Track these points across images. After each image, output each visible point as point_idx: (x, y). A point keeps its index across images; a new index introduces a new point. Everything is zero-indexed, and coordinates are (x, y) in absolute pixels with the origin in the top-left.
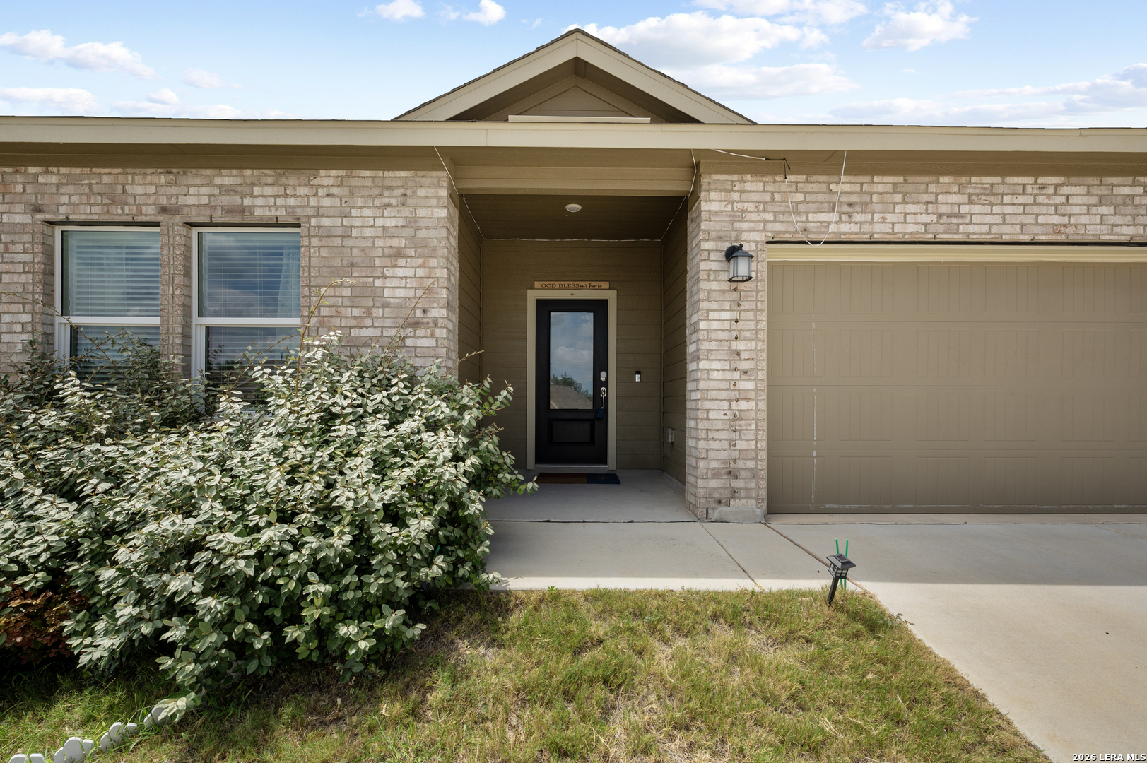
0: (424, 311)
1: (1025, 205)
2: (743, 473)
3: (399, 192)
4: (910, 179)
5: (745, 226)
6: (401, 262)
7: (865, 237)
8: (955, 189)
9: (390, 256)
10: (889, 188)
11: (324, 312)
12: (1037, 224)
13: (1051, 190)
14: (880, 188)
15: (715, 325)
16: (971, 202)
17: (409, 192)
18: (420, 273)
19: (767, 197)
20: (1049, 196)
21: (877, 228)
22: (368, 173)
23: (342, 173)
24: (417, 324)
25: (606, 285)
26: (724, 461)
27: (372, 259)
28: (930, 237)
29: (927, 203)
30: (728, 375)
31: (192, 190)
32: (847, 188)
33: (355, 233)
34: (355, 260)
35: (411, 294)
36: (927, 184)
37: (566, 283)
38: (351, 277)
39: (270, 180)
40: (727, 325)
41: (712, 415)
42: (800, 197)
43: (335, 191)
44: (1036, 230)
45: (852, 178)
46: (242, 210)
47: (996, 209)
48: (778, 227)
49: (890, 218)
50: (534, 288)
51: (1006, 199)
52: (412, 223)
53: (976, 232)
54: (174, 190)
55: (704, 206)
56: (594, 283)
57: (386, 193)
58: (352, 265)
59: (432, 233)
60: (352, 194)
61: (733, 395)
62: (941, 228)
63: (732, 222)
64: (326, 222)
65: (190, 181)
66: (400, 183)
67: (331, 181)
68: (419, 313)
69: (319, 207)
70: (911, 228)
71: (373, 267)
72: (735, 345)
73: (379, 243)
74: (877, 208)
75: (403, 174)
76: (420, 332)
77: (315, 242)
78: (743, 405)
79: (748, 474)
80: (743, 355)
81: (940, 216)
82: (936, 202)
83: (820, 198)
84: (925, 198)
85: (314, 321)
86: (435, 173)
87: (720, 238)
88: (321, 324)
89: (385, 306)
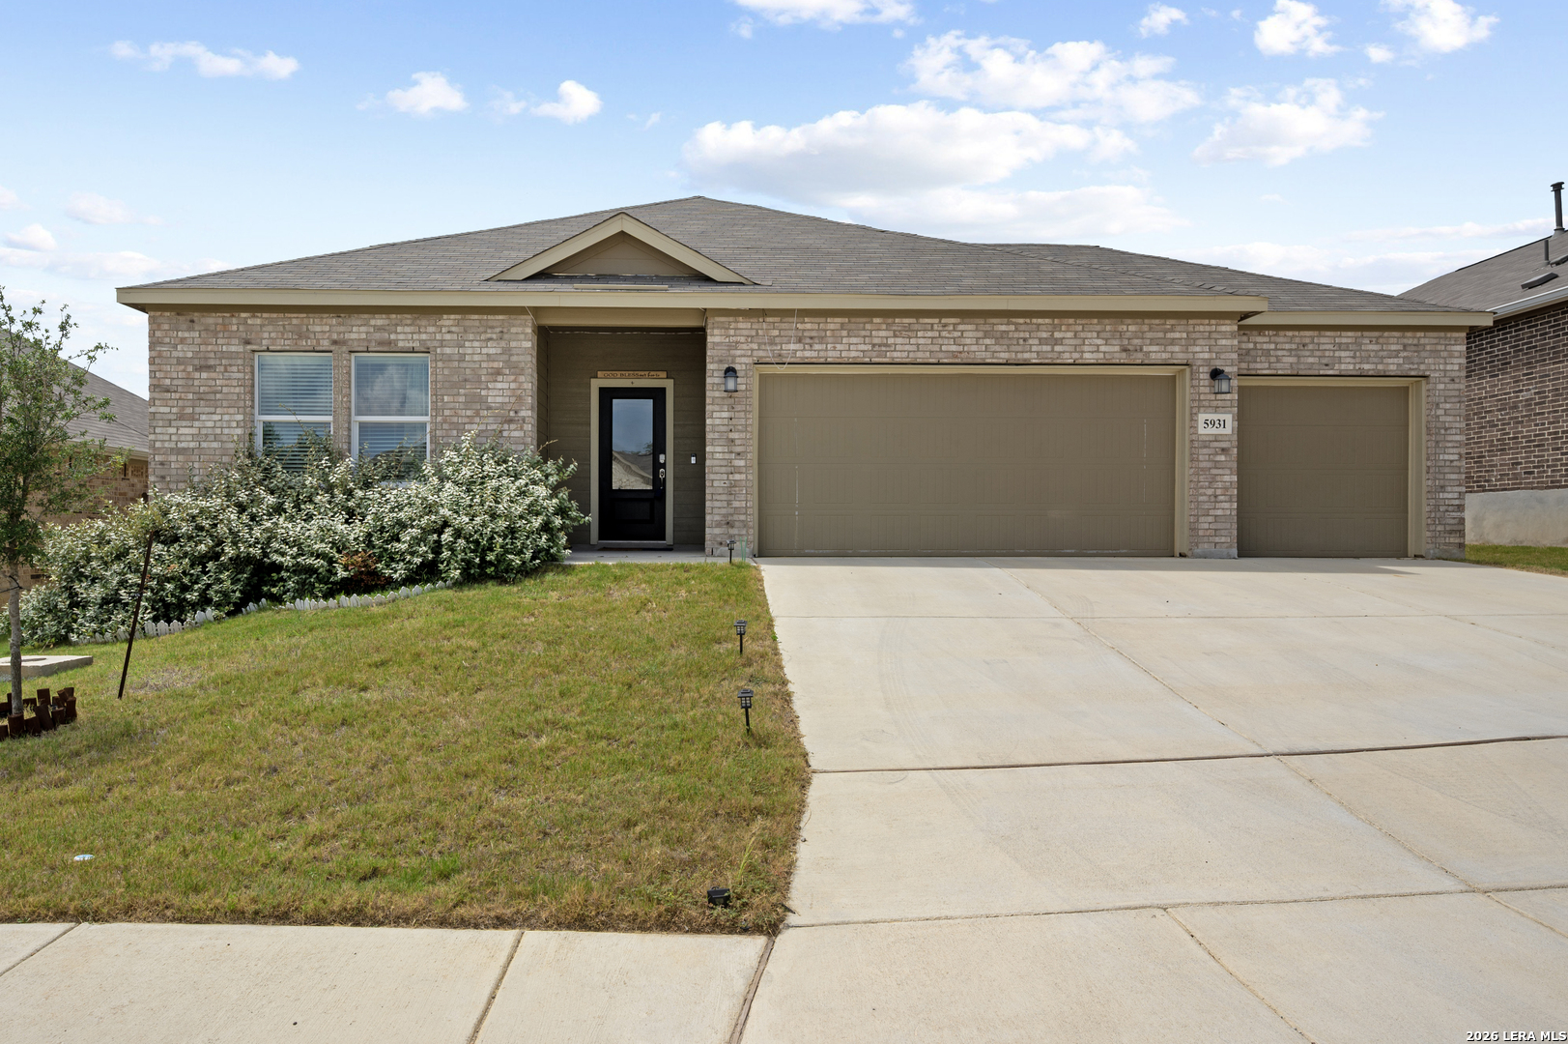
0: (516, 412)
1: (933, 338)
2: (737, 524)
3: (498, 330)
4: (853, 320)
5: (738, 353)
6: (500, 378)
7: (822, 360)
8: (884, 327)
9: (492, 374)
10: (838, 326)
11: (447, 412)
12: (941, 351)
13: (951, 328)
14: (832, 326)
15: (717, 422)
16: (895, 336)
17: (505, 330)
18: (513, 386)
19: (754, 333)
20: (949, 332)
21: (830, 354)
22: (476, 317)
23: (458, 317)
24: (510, 421)
25: (664, 375)
26: (724, 515)
27: (480, 376)
28: (867, 360)
29: (864, 337)
30: (727, 456)
31: (355, 329)
32: (808, 326)
33: (467, 358)
34: (467, 377)
35: (507, 400)
36: (865, 323)
37: (627, 373)
38: (465, 388)
39: (409, 322)
40: (726, 422)
41: (716, 484)
42: (776, 333)
43: (453, 329)
44: (941, 355)
45: (813, 320)
46: (390, 343)
47: (913, 341)
48: (761, 353)
49: (839, 347)
50: (597, 377)
51: (920, 334)
52: (507, 351)
53: (897, 356)
54: (342, 329)
55: (710, 339)
56: (652, 373)
57: (489, 331)
58: (466, 380)
59: (521, 358)
60: (465, 331)
61: (729, 469)
62: (875, 354)
63: (729, 350)
64: (448, 351)
65: (354, 323)
66: (499, 324)
68: (512, 414)
69: (442, 341)
70: (853, 354)
71: (480, 382)
73: (484, 365)
74: (830, 340)
75: (501, 317)
76: (513, 426)
77: (440, 364)
78: (737, 477)
79: (741, 524)
80: (738, 442)
81: (874, 345)
82: (871, 336)
83: (791, 333)
84: (863, 333)
85: (439, 419)
86: (523, 317)
87: (721, 361)
88: (445, 421)
89: (489, 408)
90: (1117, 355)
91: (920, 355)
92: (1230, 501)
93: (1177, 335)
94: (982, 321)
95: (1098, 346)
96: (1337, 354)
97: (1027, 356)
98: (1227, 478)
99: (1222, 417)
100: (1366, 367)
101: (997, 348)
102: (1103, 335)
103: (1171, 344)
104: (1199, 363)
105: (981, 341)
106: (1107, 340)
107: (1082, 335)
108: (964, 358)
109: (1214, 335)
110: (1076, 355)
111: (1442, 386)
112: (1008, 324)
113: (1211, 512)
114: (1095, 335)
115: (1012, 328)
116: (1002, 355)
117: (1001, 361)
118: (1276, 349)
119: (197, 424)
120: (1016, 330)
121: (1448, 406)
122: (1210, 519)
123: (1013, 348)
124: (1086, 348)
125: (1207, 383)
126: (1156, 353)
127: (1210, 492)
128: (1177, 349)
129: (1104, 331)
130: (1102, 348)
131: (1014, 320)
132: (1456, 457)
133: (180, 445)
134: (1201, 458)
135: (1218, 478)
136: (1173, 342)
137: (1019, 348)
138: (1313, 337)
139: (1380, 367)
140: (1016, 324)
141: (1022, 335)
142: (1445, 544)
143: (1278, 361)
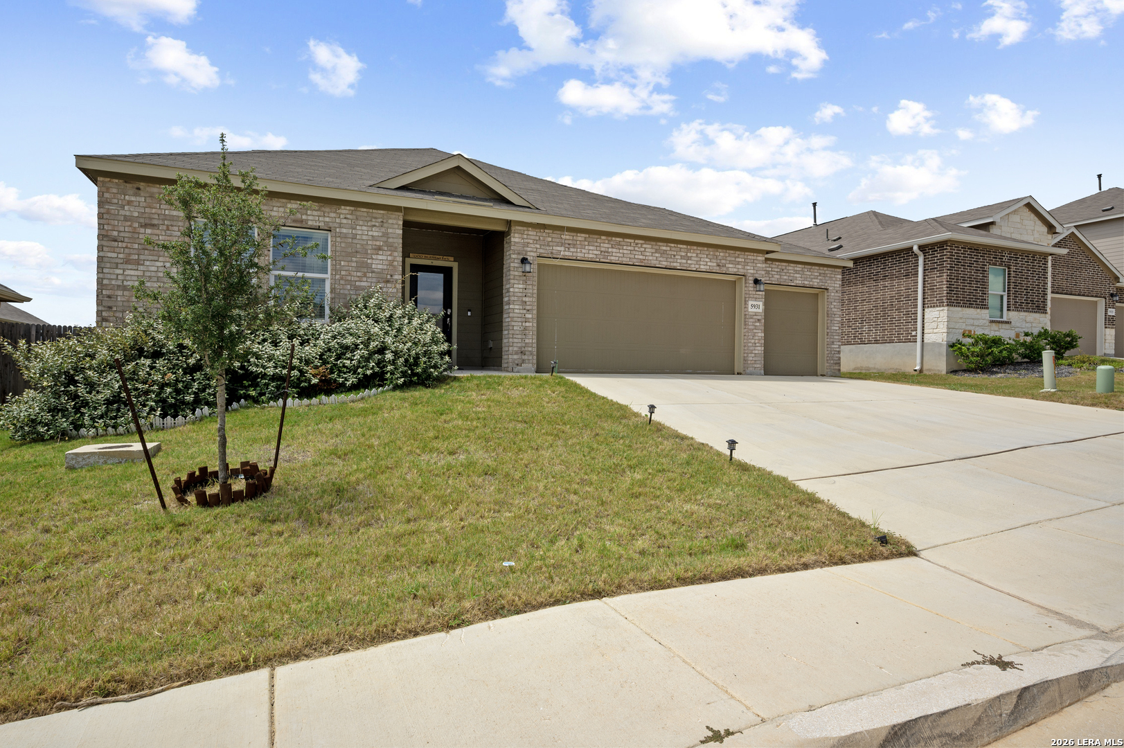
0: (391, 276)
1: (631, 250)
2: (527, 353)
3: (380, 220)
4: (591, 236)
5: (529, 249)
6: (381, 252)
7: (574, 258)
8: (607, 242)
9: (375, 249)
10: (583, 239)
11: (343, 273)
13: (640, 245)
14: (580, 239)
15: (517, 290)
16: (612, 248)
17: (385, 221)
18: (389, 258)
19: (537, 238)
20: (639, 248)
21: (579, 254)
22: (365, 210)
23: (352, 208)
24: (388, 281)
25: (452, 259)
26: (520, 347)
27: (367, 250)
28: (598, 260)
29: (597, 246)
30: (522, 311)
31: (275, 209)
32: (568, 237)
33: (358, 237)
34: (358, 250)
35: (385, 267)
36: (597, 238)
37: (429, 256)
38: (356, 257)
39: (317, 208)
40: (521, 290)
41: (515, 328)
42: (550, 239)
43: (348, 216)
44: (635, 260)
45: (570, 233)
46: (302, 221)
47: (621, 251)
48: (542, 251)
49: (583, 251)
50: (409, 257)
51: (625, 247)
52: (386, 235)
53: (613, 259)
55: (512, 239)
56: (445, 257)
57: (373, 220)
58: (357, 252)
59: (395, 240)
60: (357, 219)
61: (524, 320)
62: (602, 257)
63: (524, 247)
65: (274, 204)
66: (380, 216)
67: (347, 212)
68: (389, 277)
69: (341, 223)
70: (591, 256)
71: (367, 254)
72: (524, 299)
73: (370, 243)
74: (579, 246)
75: (382, 212)
76: (389, 285)
77: (338, 239)
78: (527, 324)
79: (529, 353)
80: (528, 303)
81: (601, 252)
82: (600, 246)
83: (558, 240)
84: (596, 244)
85: (338, 277)
86: (396, 213)
87: (519, 254)
88: (342, 279)
89: (373, 272)
90: (715, 268)
91: (624, 259)
92: (761, 346)
93: (740, 260)
94: (654, 243)
95: (707, 262)
96: (795, 275)
97: (675, 264)
98: (760, 334)
99: (758, 303)
100: (806, 282)
101: (661, 259)
102: (709, 256)
103: (738, 264)
104: (749, 275)
105: (654, 255)
106: (710, 259)
107: (700, 256)
108: (645, 263)
109: (755, 261)
110: (697, 266)
111: (833, 294)
112: (666, 246)
113: (754, 352)
114: (705, 256)
115: (668, 248)
116: (664, 263)
117: (663, 266)
118: (772, 271)
119: (141, 268)
120: (670, 250)
121: (835, 304)
122: (753, 355)
123: (669, 260)
124: (702, 263)
125: (752, 285)
126: (732, 268)
127: (753, 341)
128: (740, 267)
129: (709, 254)
130: (709, 264)
131: (669, 244)
132: (838, 328)
133: (125, 283)
134: (750, 324)
135: (756, 334)
136: (738, 263)
137: (671, 260)
138: (786, 266)
139: (811, 283)
140: (670, 247)
141: (673, 253)
142: (834, 369)
143: (773, 277)
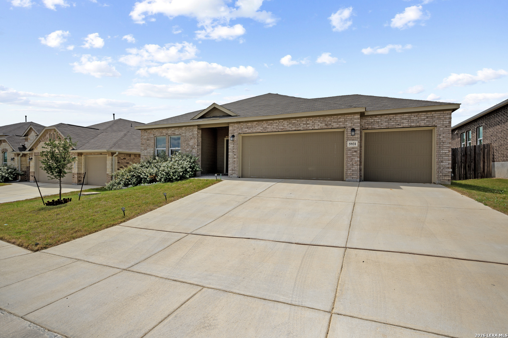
1: (277, 125)
4: (259, 122)
5: (235, 132)
6: (192, 140)
7: (252, 132)
8: (266, 123)
10: (256, 124)
11: (183, 147)
12: (279, 128)
13: (281, 122)
14: (254, 124)
15: (231, 147)
16: (268, 125)
17: (193, 130)
18: (194, 141)
19: (238, 127)
20: (281, 124)
21: (254, 131)
22: (188, 127)
24: (193, 148)
26: (232, 168)
28: (262, 132)
30: (233, 155)
32: (249, 124)
33: (187, 136)
34: (187, 140)
35: (193, 144)
36: (261, 123)
38: (186, 142)
39: (177, 129)
40: (232, 147)
41: (230, 161)
42: (243, 127)
43: (184, 130)
44: (279, 129)
46: (175, 133)
47: (272, 126)
48: (240, 131)
49: (256, 129)
50: (226, 137)
51: (274, 125)
52: (193, 134)
53: (269, 130)
54: (167, 131)
55: (229, 129)
57: (190, 130)
59: (195, 135)
60: (186, 130)
61: (233, 158)
62: (264, 130)
63: (233, 131)
64: (183, 134)
65: (169, 130)
66: (191, 128)
67: (184, 129)
70: (259, 130)
71: (189, 140)
72: (234, 150)
73: (189, 137)
74: (254, 127)
76: (194, 149)
77: (182, 137)
78: (235, 160)
79: (235, 170)
80: (235, 152)
81: (263, 128)
82: (263, 126)
83: (246, 126)
84: (261, 125)
86: (196, 127)
87: (231, 134)
88: (183, 149)
89: (190, 146)
90: (324, 126)
91: (274, 130)
92: (357, 166)
93: (341, 120)
94: (289, 120)
95: (319, 124)
96: (402, 121)
97: (300, 128)
98: (356, 159)
99: (355, 142)
100: (413, 124)
101: (292, 127)
102: (320, 121)
103: (340, 123)
105: (288, 125)
106: (321, 123)
107: (315, 122)
108: (284, 130)
109: (352, 119)
110: (313, 127)
111: (442, 129)
112: (295, 120)
113: (351, 169)
114: (318, 121)
115: (296, 121)
116: (294, 128)
117: (293, 130)
118: (381, 121)
119: (147, 150)
120: (297, 122)
121: (444, 135)
122: (351, 171)
123: (296, 126)
124: (315, 125)
125: (350, 132)
126: (335, 125)
127: (351, 163)
128: (341, 124)
129: (321, 120)
130: (320, 125)
131: (297, 119)
132: (447, 151)
133: (145, 154)
134: (348, 153)
135: (354, 159)
136: (340, 122)
137: (298, 126)
138: (393, 117)
139: (418, 124)
140: (297, 120)
141: (299, 123)
142: (443, 179)
143: (382, 124)
